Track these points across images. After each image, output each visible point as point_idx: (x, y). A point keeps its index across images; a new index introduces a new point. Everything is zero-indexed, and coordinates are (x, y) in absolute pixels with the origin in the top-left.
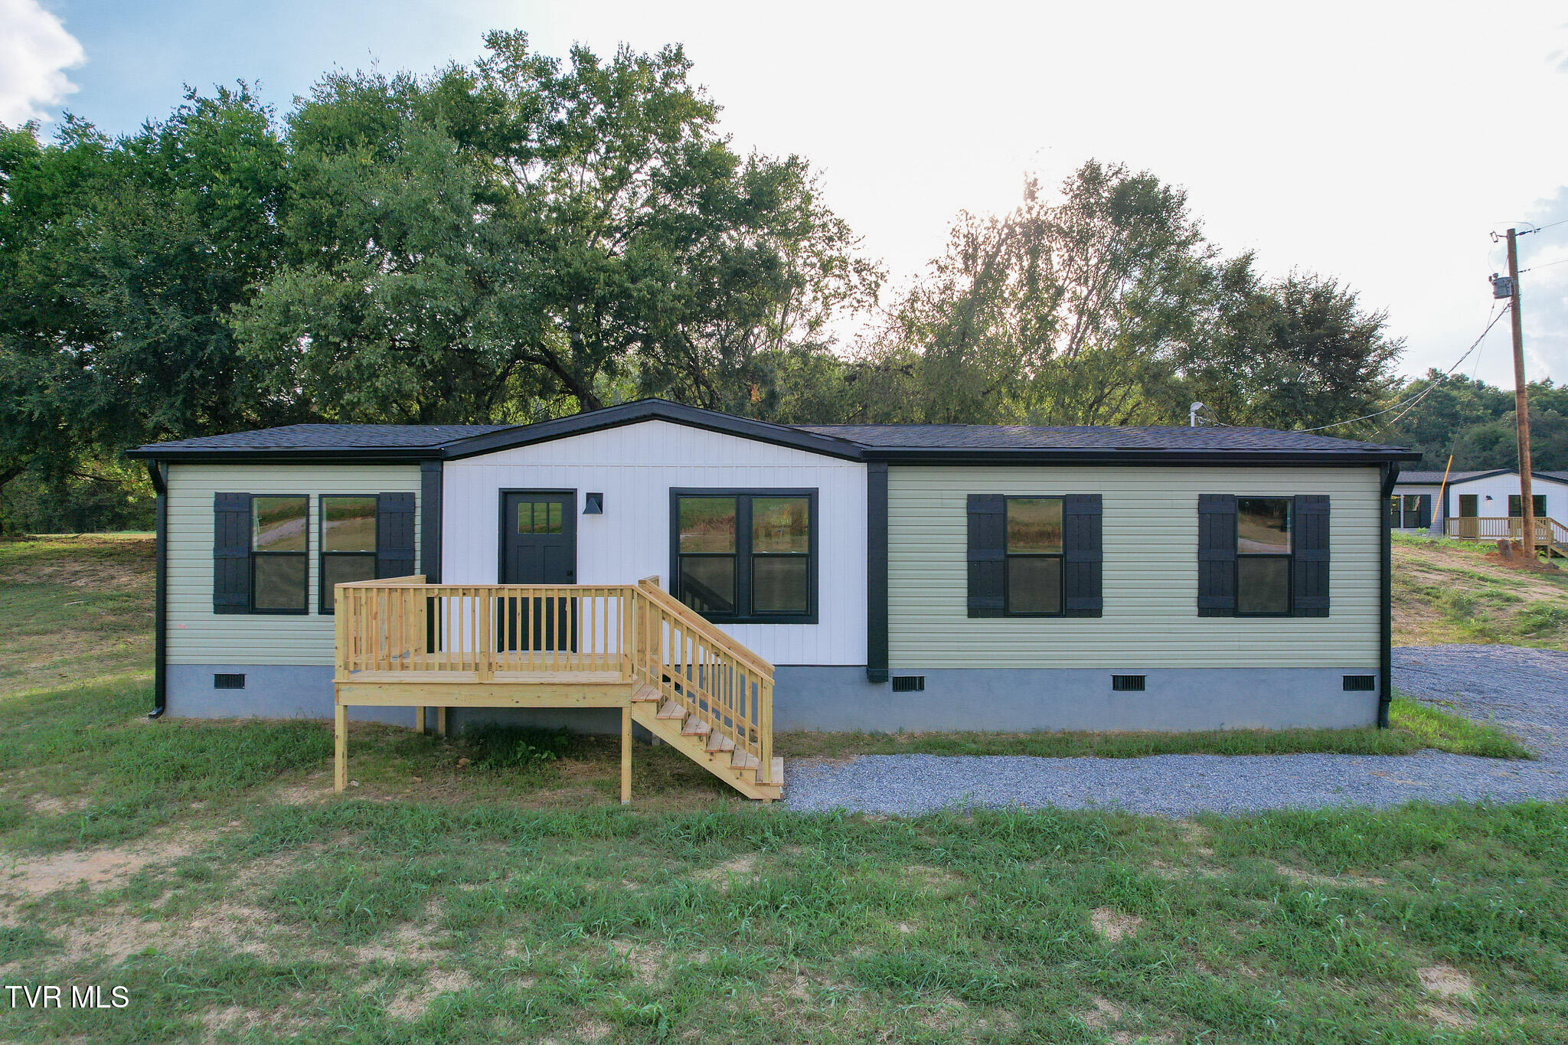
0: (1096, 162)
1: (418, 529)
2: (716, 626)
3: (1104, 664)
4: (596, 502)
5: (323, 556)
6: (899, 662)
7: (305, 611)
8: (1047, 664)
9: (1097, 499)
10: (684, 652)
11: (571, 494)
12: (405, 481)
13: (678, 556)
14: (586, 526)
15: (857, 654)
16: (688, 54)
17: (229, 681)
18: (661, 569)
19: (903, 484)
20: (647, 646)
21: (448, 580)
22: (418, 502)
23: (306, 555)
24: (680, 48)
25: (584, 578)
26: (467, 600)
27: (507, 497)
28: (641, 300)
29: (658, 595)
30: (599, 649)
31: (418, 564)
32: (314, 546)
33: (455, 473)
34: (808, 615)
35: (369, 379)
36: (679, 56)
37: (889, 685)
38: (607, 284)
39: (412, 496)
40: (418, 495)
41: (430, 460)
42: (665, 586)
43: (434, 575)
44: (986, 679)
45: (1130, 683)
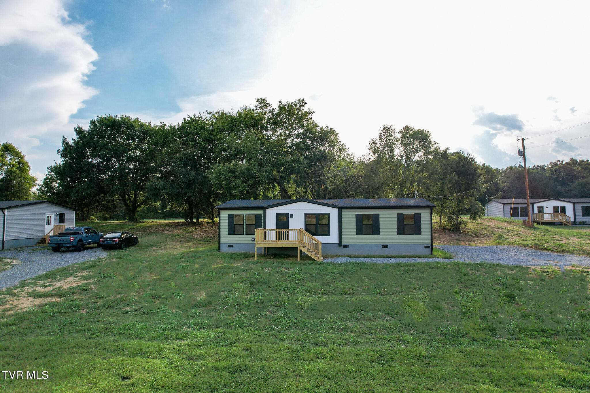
0: (408, 126)
1: (262, 220)
2: (314, 237)
3: (380, 243)
4: (292, 216)
5: (246, 225)
6: (344, 242)
7: (243, 234)
8: (371, 243)
9: (379, 214)
10: (309, 241)
11: (288, 214)
12: (260, 212)
13: (306, 225)
14: (291, 220)
15: (337, 241)
16: (305, 100)
17: (230, 246)
18: (303, 227)
19: (345, 212)
20: (301, 239)
21: (267, 228)
22: (262, 216)
23: (243, 225)
24: (303, 99)
25: (290, 228)
26: (273, 231)
27: (277, 214)
28: (296, 169)
29: (303, 230)
30: (293, 240)
31: (262, 226)
32: (245, 223)
33: (268, 211)
34: (328, 234)
35: (238, 187)
36: (303, 101)
37: (342, 247)
38: (289, 165)
39: (261, 215)
40: (262, 214)
41: (264, 209)
42: (304, 229)
43: (265, 227)
44: (360, 246)
45: (385, 247)
